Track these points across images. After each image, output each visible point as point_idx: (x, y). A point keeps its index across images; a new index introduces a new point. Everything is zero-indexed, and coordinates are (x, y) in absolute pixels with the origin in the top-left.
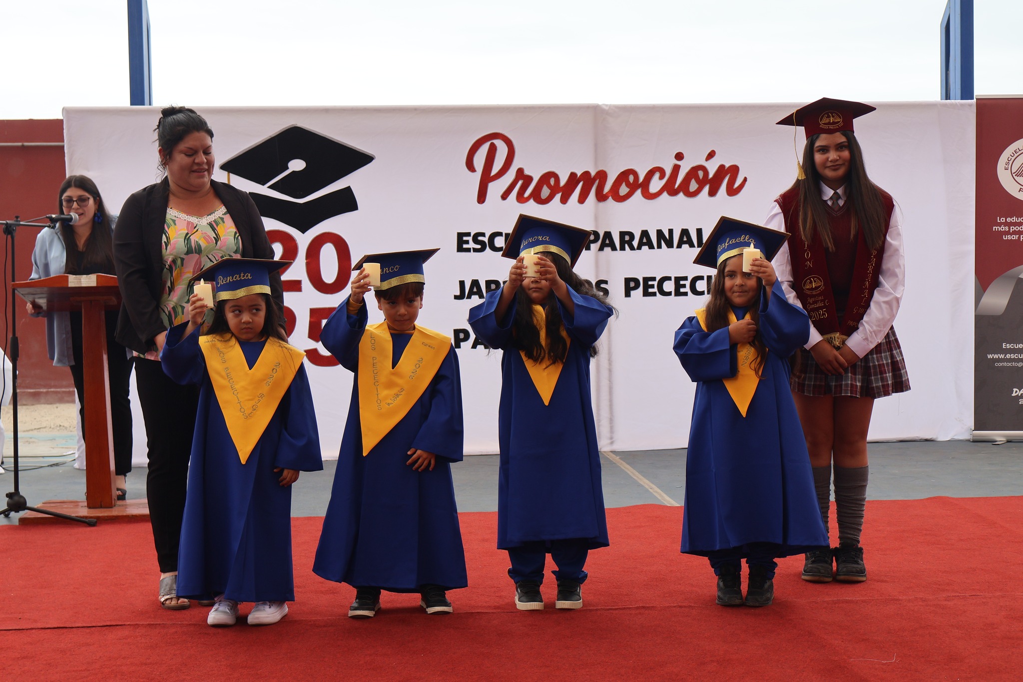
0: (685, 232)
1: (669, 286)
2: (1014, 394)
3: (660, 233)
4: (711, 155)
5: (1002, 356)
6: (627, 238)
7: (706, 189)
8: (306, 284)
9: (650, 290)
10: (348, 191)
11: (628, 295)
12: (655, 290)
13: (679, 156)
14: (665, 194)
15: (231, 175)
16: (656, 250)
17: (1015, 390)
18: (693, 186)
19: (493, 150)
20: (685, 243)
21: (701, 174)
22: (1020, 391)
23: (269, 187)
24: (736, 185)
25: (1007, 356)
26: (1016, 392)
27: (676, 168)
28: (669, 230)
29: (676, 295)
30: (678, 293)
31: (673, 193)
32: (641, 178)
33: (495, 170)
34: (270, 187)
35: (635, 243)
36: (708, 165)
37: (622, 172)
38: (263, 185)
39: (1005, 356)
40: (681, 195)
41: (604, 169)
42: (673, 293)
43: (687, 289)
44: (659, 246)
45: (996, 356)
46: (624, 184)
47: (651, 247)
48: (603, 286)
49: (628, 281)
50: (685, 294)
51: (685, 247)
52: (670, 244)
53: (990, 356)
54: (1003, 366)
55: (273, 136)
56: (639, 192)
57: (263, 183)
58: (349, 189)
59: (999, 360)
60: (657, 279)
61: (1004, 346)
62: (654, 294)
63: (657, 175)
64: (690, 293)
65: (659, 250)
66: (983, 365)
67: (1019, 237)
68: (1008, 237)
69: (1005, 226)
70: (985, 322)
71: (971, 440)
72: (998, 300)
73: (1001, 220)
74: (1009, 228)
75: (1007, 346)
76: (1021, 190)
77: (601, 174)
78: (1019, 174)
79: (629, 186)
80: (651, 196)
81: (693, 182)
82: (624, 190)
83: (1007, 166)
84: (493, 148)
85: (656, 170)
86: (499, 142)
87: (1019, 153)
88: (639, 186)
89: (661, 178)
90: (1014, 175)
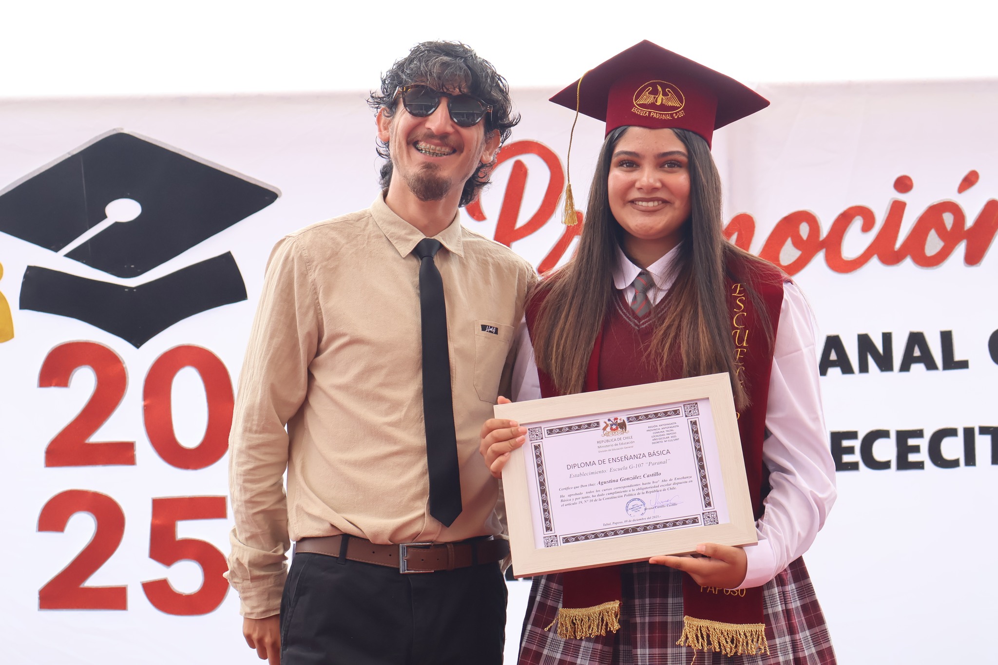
0: (916, 339)
1: (884, 450)
3: (864, 342)
4: (969, 181)
7: (961, 249)
8: (145, 450)
9: (846, 458)
10: (226, 262)
12: (856, 457)
13: (903, 184)
14: (875, 261)
16: (857, 376)
18: (933, 244)
19: (519, 176)
20: (917, 360)
21: (948, 219)
23: (69, 255)
27: (897, 210)
29: (899, 468)
30: (903, 464)
31: (891, 258)
32: (825, 230)
33: (525, 216)
34: (71, 255)
36: (962, 200)
37: (786, 218)
38: (56, 249)
40: (908, 262)
41: (749, 212)
42: (894, 464)
43: (923, 455)
46: (789, 242)
47: (847, 369)
50: (919, 465)
51: (918, 368)
52: (885, 364)
55: (75, 153)
56: (819, 259)
57: (55, 245)
58: (228, 258)
60: (861, 436)
62: (854, 466)
63: (858, 223)
64: (928, 463)
65: (864, 375)
77: (742, 221)
79: (799, 245)
80: (846, 266)
81: (933, 235)
82: (789, 255)
84: (519, 172)
85: (855, 212)
86: (531, 160)
88: (820, 245)
89: (866, 228)
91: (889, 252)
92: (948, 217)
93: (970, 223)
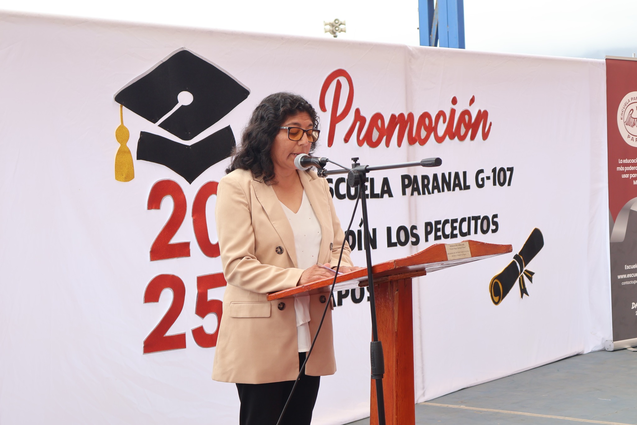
2: (633, 308)
3: (444, 177)
4: (472, 101)
5: (625, 276)
6: (426, 182)
7: (470, 134)
11: (427, 239)
13: (454, 101)
14: (447, 138)
15: (124, 107)
17: (633, 303)
18: (463, 130)
19: (339, 88)
20: (457, 185)
21: (467, 118)
22: (636, 304)
23: (160, 126)
24: (486, 130)
25: (628, 276)
26: (634, 305)
27: (453, 112)
28: (448, 173)
29: (451, 238)
31: (452, 136)
32: (433, 122)
33: (340, 110)
34: (162, 126)
35: (430, 187)
36: (470, 109)
37: (422, 115)
38: (154, 123)
39: (627, 276)
40: (457, 139)
41: (412, 112)
44: (443, 190)
45: (622, 277)
46: (423, 127)
47: (439, 190)
48: (415, 231)
49: (426, 225)
51: (457, 189)
52: (449, 187)
53: (619, 277)
54: (626, 285)
56: (432, 136)
57: (154, 119)
58: (229, 129)
59: (624, 280)
60: (442, 223)
61: (626, 267)
63: (441, 119)
65: (444, 193)
66: (616, 285)
67: (629, 176)
68: (624, 176)
69: (622, 167)
70: (615, 247)
71: (608, 350)
72: (621, 229)
73: (621, 162)
74: (624, 168)
75: (627, 267)
76: (629, 137)
77: (411, 116)
78: (627, 123)
79: (426, 129)
80: (440, 140)
81: (462, 125)
82: (423, 134)
83: (622, 116)
84: (339, 85)
85: (441, 114)
86: (343, 80)
87: (627, 105)
88: (432, 129)
89: (444, 122)
90: (625, 123)
91: (451, 133)
92: (467, 117)
93: (473, 120)
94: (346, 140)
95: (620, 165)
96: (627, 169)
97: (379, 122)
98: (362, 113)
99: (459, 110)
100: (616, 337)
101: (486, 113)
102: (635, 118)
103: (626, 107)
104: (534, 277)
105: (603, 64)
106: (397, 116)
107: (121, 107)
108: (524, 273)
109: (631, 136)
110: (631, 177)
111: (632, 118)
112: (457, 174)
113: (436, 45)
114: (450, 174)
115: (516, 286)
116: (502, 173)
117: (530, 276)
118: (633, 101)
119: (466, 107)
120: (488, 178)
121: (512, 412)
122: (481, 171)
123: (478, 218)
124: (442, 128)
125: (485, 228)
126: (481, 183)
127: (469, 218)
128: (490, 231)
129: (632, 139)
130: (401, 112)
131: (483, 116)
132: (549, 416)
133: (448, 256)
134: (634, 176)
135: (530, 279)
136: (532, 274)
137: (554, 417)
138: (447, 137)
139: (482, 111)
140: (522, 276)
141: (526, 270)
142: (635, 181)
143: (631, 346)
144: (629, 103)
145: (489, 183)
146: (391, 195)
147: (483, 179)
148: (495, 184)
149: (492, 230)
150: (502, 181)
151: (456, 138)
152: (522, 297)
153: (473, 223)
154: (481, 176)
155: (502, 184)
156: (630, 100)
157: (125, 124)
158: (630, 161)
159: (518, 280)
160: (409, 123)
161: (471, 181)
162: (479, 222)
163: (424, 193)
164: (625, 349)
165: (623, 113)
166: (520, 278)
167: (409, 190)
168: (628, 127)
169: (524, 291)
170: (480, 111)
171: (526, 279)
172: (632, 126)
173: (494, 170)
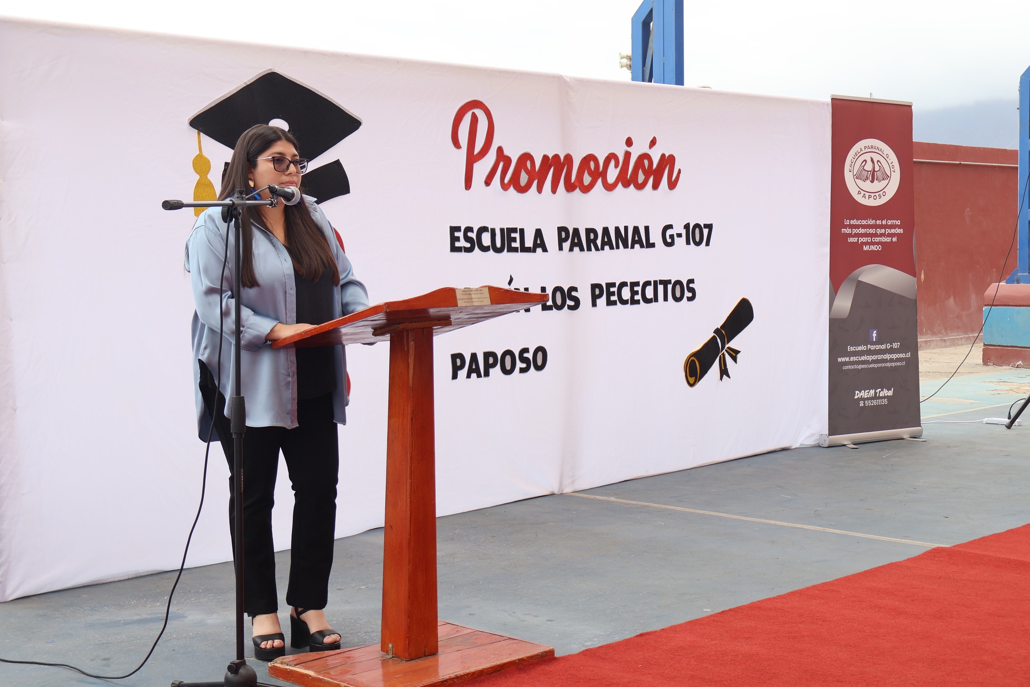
1: (626, 293)
2: (856, 397)
3: (617, 231)
4: (653, 143)
5: (847, 359)
6: (592, 236)
9: (612, 298)
11: (594, 304)
12: (616, 298)
13: (629, 142)
15: (202, 134)
16: (615, 251)
17: (857, 392)
20: (637, 242)
22: (860, 393)
24: (674, 178)
26: (858, 394)
28: (625, 226)
29: (631, 303)
30: (634, 302)
35: (599, 242)
39: (850, 359)
41: (570, 153)
42: (629, 301)
43: (640, 297)
44: (618, 247)
45: (843, 359)
47: (612, 248)
48: (574, 293)
49: (594, 287)
50: (638, 302)
51: (637, 247)
52: (625, 244)
53: (839, 360)
54: (848, 369)
58: (337, 164)
59: (846, 363)
60: (617, 285)
61: (849, 348)
62: (615, 303)
64: (641, 301)
65: (617, 250)
66: (835, 369)
67: (858, 240)
68: (851, 240)
69: (849, 228)
70: (836, 325)
71: (822, 446)
72: (845, 302)
73: (847, 222)
74: (852, 231)
75: (851, 349)
76: (859, 193)
77: (569, 158)
78: (858, 177)
79: (590, 174)
80: (609, 187)
81: (640, 172)
82: (587, 179)
83: (850, 168)
84: (474, 119)
85: (612, 157)
86: (479, 113)
87: (858, 155)
88: (599, 174)
89: (616, 166)
90: (855, 177)
91: (625, 180)
92: (646, 162)
93: (655, 166)
94: (488, 182)
95: (846, 227)
96: (855, 231)
97: (529, 164)
98: (506, 152)
99: (636, 152)
100: (833, 431)
101: (672, 159)
102: (868, 171)
103: (856, 157)
104: (739, 356)
105: (828, 105)
106: (550, 157)
107: (199, 134)
108: (726, 350)
109: (863, 193)
110: (860, 241)
111: (865, 170)
112: (636, 229)
113: (650, 81)
114: (626, 228)
115: (715, 367)
116: (697, 231)
117: (734, 355)
118: (867, 150)
119: (646, 150)
120: (679, 235)
121: (664, 506)
122: (670, 227)
123: (669, 282)
124: (612, 174)
125: (678, 295)
126: (669, 240)
127: (655, 282)
128: (685, 299)
129: (864, 196)
130: (555, 153)
131: (668, 161)
132: (702, 512)
133: (459, 301)
134: (864, 240)
135: (735, 359)
136: (737, 352)
137: (707, 513)
138: (620, 185)
139: (667, 155)
140: (723, 354)
141: (729, 348)
142: (866, 247)
143: (852, 442)
144: (862, 152)
145: (680, 242)
146: (545, 250)
147: (672, 236)
148: (688, 243)
149: (687, 297)
150: (697, 239)
151: (632, 186)
152: (721, 379)
153: (661, 288)
154: (669, 232)
155: (698, 244)
156: (863, 149)
157: (205, 154)
158: (860, 222)
159: (718, 358)
160: (566, 167)
161: (656, 237)
162: (670, 287)
163: (589, 249)
164: (844, 445)
165: (853, 164)
166: (720, 357)
167: (567, 245)
168: (858, 181)
169: (724, 372)
170: (663, 155)
171: (728, 357)
172: (865, 181)
173: (687, 227)
